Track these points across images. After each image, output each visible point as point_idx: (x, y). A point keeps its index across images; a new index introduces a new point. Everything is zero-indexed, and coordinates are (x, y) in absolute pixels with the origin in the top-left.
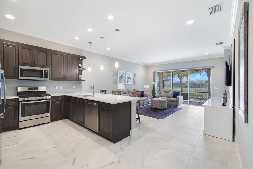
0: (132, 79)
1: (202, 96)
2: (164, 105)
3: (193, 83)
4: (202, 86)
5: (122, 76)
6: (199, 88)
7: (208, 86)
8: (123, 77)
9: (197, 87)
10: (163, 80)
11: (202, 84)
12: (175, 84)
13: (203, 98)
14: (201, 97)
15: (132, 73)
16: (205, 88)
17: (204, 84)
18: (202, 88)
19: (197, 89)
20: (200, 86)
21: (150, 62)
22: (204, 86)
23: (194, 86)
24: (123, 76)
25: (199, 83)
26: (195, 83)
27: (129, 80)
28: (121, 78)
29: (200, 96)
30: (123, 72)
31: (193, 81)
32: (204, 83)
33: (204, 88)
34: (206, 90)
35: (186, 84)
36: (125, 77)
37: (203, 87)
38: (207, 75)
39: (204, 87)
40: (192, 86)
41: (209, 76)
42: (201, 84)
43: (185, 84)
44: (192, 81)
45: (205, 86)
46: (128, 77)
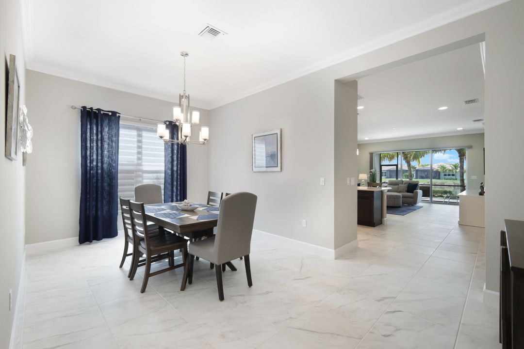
1: (450, 192)
3: (425, 169)
4: (445, 175)
6: (439, 178)
7: (461, 175)
9: (434, 178)
10: (381, 166)
11: (446, 170)
12: (387, 170)
16: (454, 179)
17: (450, 170)
18: (445, 179)
20: (442, 175)
21: (367, 139)
22: (449, 175)
25: (440, 170)
29: (446, 192)
31: (426, 165)
32: (451, 168)
33: (450, 179)
34: (454, 183)
37: (447, 177)
38: (459, 156)
39: (451, 177)
40: (424, 176)
41: (462, 157)
42: (443, 172)
44: (423, 166)
45: (453, 175)
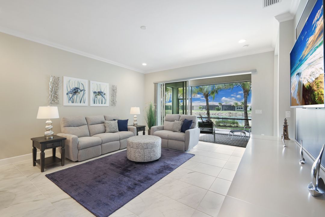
0: (108, 97)
1: (237, 123)
2: (152, 154)
3: (227, 105)
4: (238, 108)
5: (77, 88)
6: (234, 110)
7: (245, 108)
8: (81, 91)
9: (232, 110)
13: (237, 126)
14: (236, 125)
15: (107, 84)
16: (242, 111)
17: (240, 106)
18: (238, 111)
19: (231, 112)
20: (236, 108)
22: (240, 108)
23: (228, 108)
24: (81, 88)
25: (235, 105)
26: (230, 105)
27: (99, 97)
28: (75, 93)
29: (234, 123)
30: (79, 80)
32: (240, 104)
33: (240, 111)
34: (242, 113)
35: (219, 106)
36: (87, 92)
40: (227, 109)
41: (246, 93)
42: (237, 106)
43: (217, 106)
45: (242, 108)
46: (95, 92)
